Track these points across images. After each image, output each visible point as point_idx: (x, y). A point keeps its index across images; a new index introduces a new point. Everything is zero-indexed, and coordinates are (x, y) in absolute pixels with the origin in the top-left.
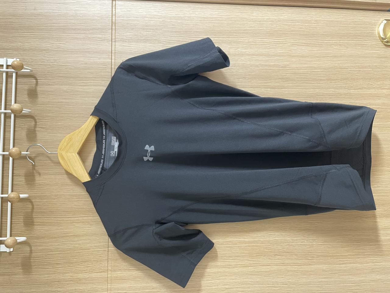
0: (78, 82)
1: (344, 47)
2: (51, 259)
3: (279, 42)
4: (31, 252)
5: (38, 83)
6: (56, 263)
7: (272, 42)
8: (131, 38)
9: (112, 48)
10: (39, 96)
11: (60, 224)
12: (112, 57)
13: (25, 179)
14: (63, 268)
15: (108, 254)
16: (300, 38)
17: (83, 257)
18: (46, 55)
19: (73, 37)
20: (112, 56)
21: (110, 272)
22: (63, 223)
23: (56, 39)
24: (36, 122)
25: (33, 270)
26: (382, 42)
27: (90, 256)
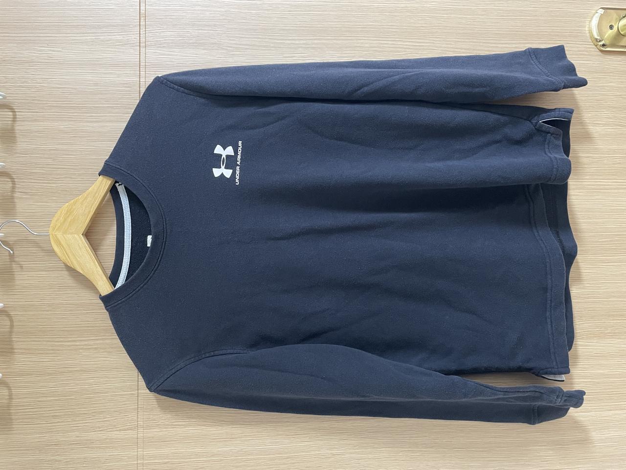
0: (83, 116)
2: (43, 409)
3: (421, 47)
4: (11, 397)
5: (16, 118)
8: (173, 41)
9: (140, 58)
10: (18, 139)
11: (58, 352)
12: (140, 74)
14: (63, 424)
15: (138, 400)
16: (457, 40)
17: (95, 406)
18: (29, 71)
19: (73, 40)
20: (140, 71)
21: (141, 430)
22: (62, 350)
23: (46, 43)
24: (14, 183)
25: (14, 426)
26: (596, 46)
27: (108, 404)
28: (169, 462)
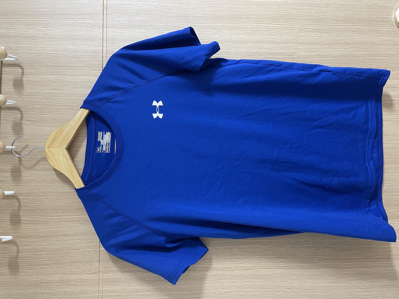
0: (66, 72)
1: (357, 33)
2: (39, 260)
3: (285, 28)
4: (18, 251)
5: (23, 73)
6: (44, 263)
7: (278, 28)
8: (124, 24)
9: (103, 35)
10: (25, 86)
11: (49, 223)
12: (103, 45)
13: (11, 175)
14: (51, 269)
15: (99, 255)
16: (308, 23)
17: (73, 258)
18: (32, 43)
19: (61, 23)
20: (103, 43)
21: (101, 274)
22: (51, 222)
23: (43, 25)
24: (22, 114)
25: (20, 270)
27: (81, 257)
28: (119, 295)
